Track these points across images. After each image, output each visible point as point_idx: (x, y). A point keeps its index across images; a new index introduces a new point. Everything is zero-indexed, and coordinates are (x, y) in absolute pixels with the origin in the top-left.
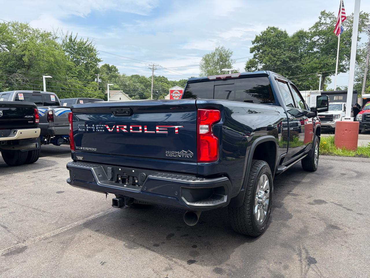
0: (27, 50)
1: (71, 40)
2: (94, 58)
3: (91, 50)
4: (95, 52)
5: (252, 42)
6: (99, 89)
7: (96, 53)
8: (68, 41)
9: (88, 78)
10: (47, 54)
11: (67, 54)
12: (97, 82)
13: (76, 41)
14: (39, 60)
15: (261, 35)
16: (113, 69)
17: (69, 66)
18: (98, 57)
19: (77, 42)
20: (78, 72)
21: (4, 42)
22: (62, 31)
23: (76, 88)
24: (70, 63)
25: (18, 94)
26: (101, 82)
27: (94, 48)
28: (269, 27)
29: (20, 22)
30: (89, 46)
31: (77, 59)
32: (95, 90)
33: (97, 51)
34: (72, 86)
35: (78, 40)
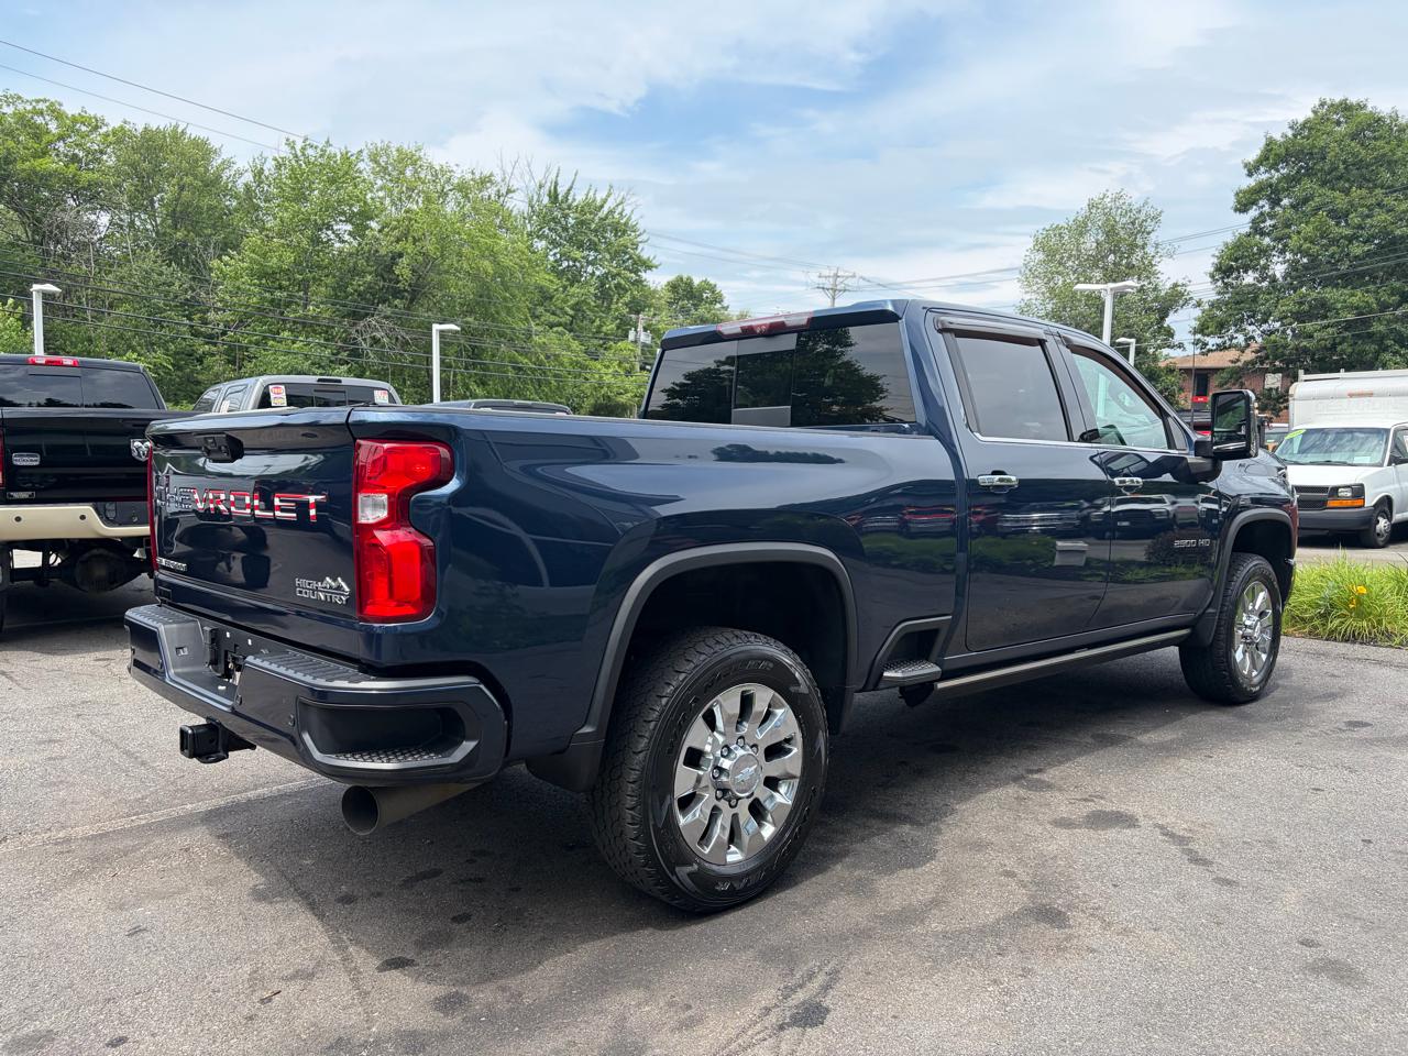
0: (410, 239)
1: (554, 196)
2: (631, 258)
3: (620, 229)
4: (633, 234)
5: (1246, 166)
6: (642, 369)
7: (639, 239)
8: (546, 200)
9: (604, 328)
10: (473, 248)
11: (540, 245)
12: (635, 342)
13: (570, 198)
14: (447, 272)
15: (1290, 133)
16: (705, 295)
17: (541, 289)
18: (645, 252)
19: (575, 204)
20: (572, 308)
21: (343, 213)
22: (529, 166)
23: (562, 364)
24: (544, 279)
25: (271, 387)
26: (648, 341)
27: (632, 223)
28: (1322, 104)
29: (394, 146)
31: (571, 263)
32: (629, 373)
33: (641, 231)
34: (548, 357)
35: (579, 197)
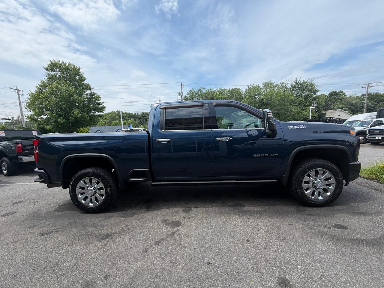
1: (296, 83)
2: (313, 90)
3: (311, 85)
7: (315, 87)
9: (307, 105)
16: (340, 94)
20: (299, 102)
27: (314, 84)
30: (310, 83)
31: (300, 94)
35: (301, 81)
